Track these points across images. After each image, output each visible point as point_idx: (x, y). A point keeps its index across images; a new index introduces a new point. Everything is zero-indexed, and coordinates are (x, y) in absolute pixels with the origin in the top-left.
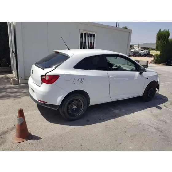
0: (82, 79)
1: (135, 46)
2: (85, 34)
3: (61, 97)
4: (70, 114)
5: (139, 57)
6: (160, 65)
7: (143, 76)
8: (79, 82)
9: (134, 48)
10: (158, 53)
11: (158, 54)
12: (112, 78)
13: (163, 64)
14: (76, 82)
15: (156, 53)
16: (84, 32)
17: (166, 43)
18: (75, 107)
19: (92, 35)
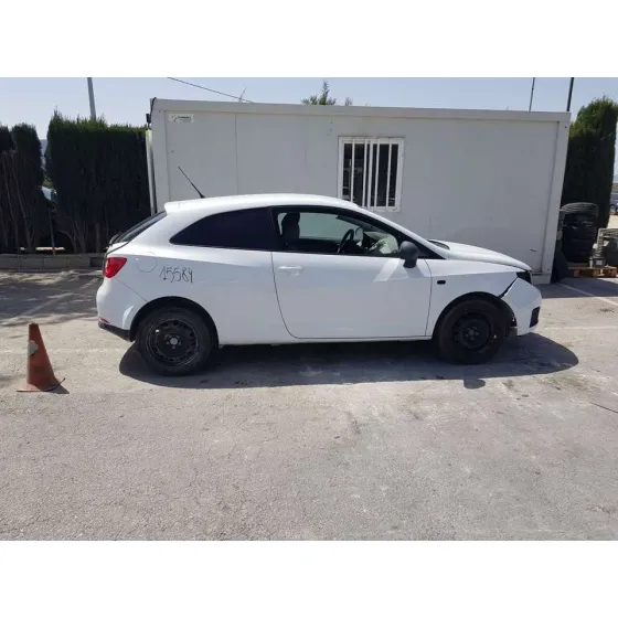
0: (185, 270)
2: (360, 148)
3: (130, 309)
4: (160, 359)
7: (419, 274)
8: (177, 276)
12: (285, 271)
14: (169, 276)
16: (354, 142)
18: (174, 341)
19: (384, 148)
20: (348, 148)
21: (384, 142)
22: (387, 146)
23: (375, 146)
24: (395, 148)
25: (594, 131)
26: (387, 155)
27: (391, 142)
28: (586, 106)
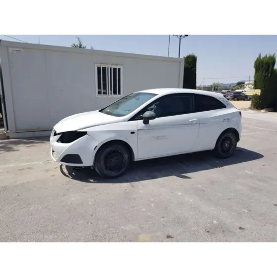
1: (246, 83)
2: (104, 69)
5: (244, 100)
6: (262, 111)
9: (245, 86)
10: (258, 92)
11: (257, 94)
13: (267, 110)
15: (254, 93)
16: (102, 66)
17: (269, 75)
19: (115, 69)
20: (99, 69)
21: (115, 67)
22: (116, 69)
23: (111, 68)
24: (119, 69)
25: (189, 66)
26: (116, 73)
27: (117, 67)
28: (186, 56)
